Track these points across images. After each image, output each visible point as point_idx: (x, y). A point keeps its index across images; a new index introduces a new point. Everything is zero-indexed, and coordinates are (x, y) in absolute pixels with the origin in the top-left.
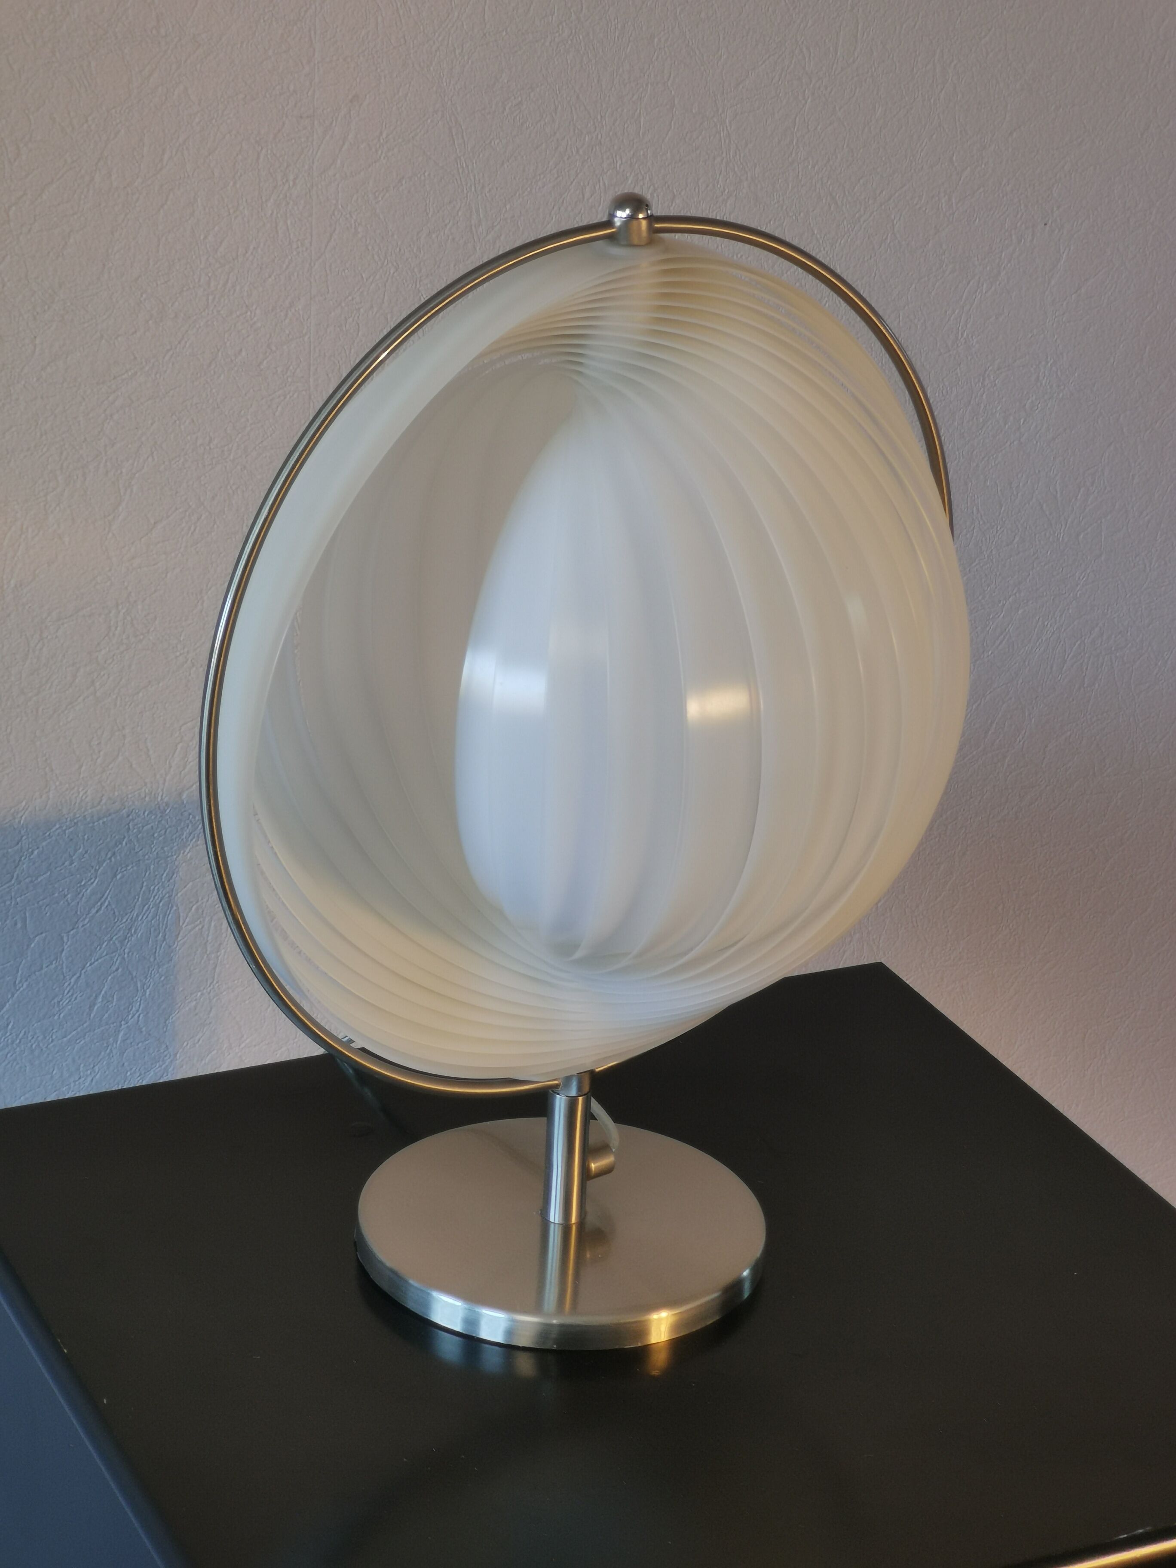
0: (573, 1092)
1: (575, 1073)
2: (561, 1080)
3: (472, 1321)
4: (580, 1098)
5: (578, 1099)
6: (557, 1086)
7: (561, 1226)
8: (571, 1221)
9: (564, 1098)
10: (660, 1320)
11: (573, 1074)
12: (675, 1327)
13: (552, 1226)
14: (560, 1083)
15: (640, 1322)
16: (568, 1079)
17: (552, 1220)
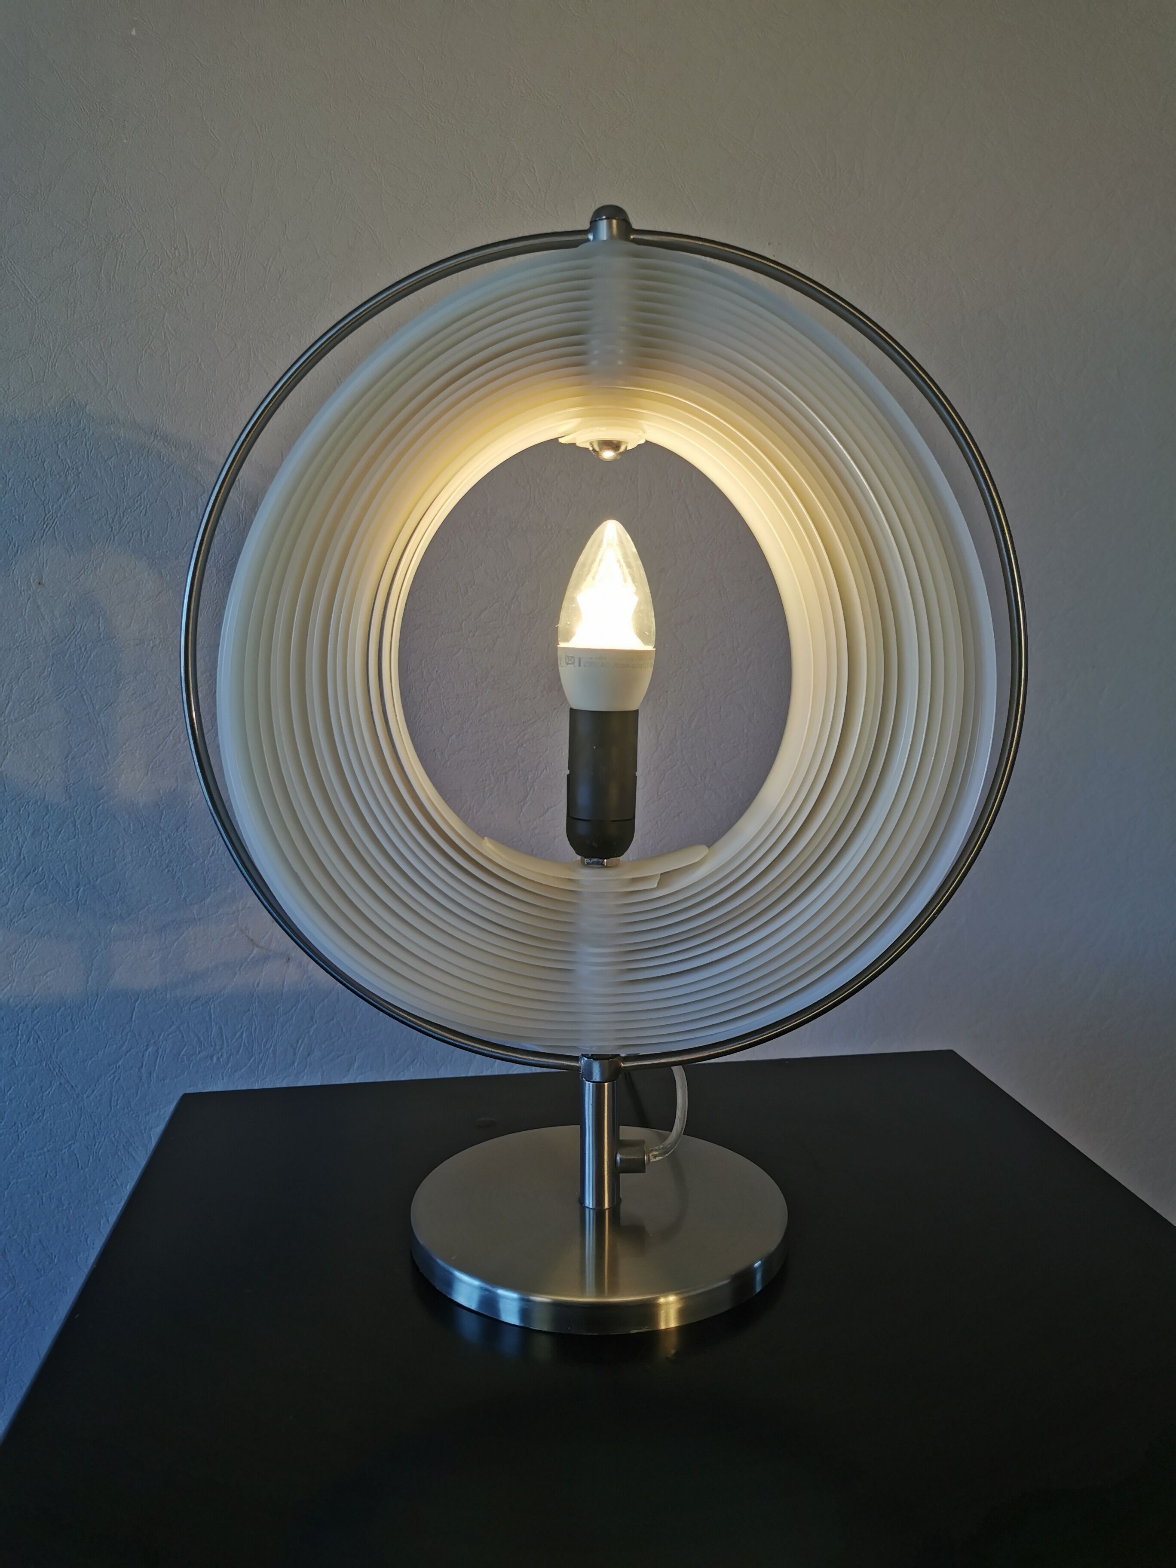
0: (599, 1078)
3: (490, 1302)
5: (604, 1085)
8: (604, 1206)
11: (595, 1056)
13: (587, 1210)
17: (587, 1205)
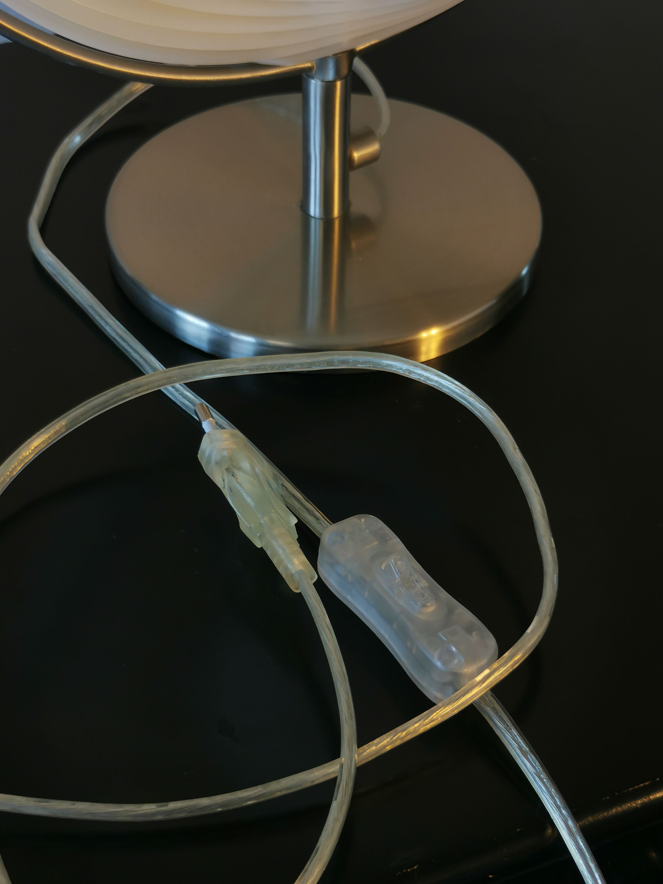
0: (330, 75)
1: (330, 53)
2: (314, 62)
4: (339, 84)
5: (336, 85)
6: (309, 70)
7: (322, 222)
9: (319, 83)
10: (430, 338)
11: (327, 55)
12: (446, 342)
13: (312, 222)
14: (313, 66)
15: (409, 342)
16: (322, 62)
17: (312, 213)
